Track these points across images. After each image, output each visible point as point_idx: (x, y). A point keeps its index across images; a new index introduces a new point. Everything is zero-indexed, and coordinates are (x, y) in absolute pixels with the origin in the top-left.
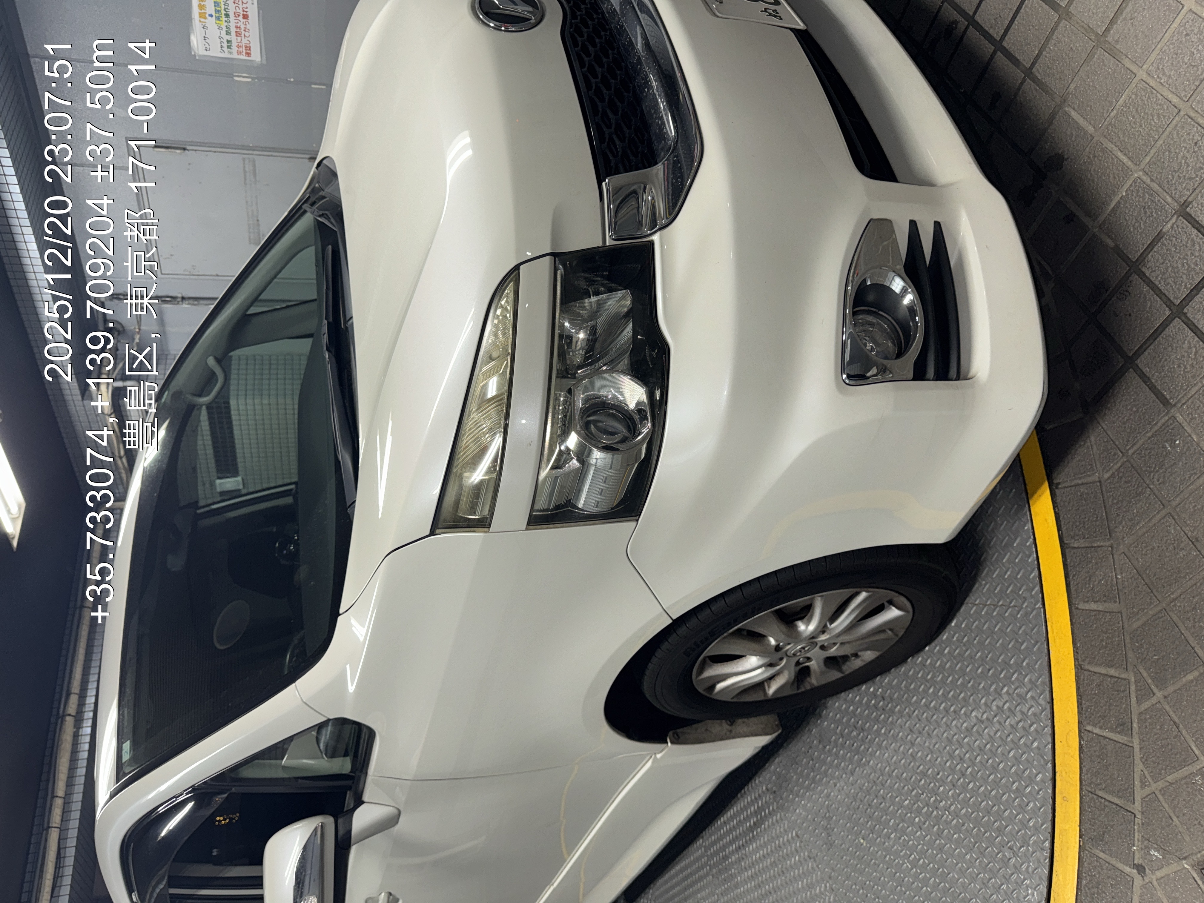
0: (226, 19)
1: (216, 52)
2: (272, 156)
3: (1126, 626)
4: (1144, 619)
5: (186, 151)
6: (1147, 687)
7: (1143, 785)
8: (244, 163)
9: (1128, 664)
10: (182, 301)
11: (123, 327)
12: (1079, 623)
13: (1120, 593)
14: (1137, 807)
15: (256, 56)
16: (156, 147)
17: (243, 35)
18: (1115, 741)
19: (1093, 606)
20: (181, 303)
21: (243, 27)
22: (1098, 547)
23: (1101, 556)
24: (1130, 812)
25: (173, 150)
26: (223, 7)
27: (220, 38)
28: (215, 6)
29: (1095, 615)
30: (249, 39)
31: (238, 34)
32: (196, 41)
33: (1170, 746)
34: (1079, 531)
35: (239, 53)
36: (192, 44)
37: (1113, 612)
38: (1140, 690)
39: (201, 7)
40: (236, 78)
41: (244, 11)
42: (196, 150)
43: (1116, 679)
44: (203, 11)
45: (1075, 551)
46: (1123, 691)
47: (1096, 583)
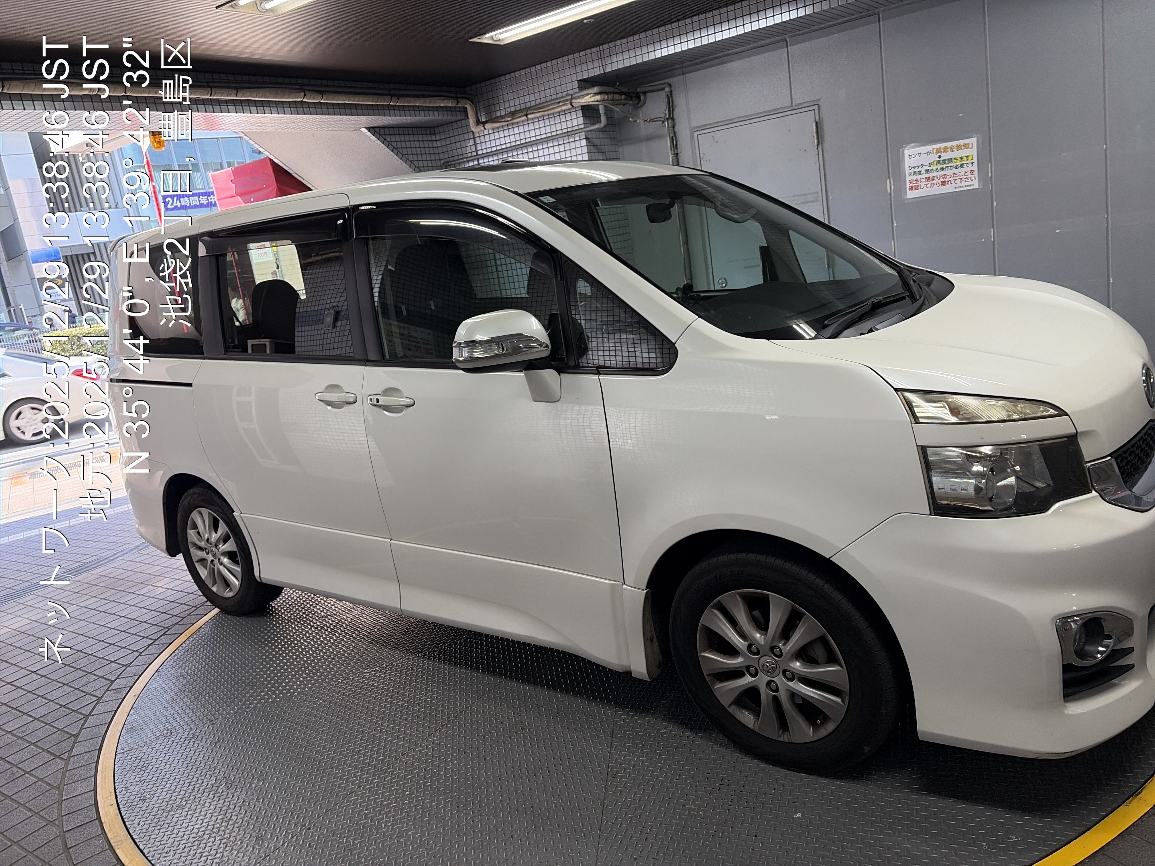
0: (939, 169)
1: (908, 163)
5: (817, 147)
8: (814, 194)
10: (675, 154)
11: (641, 106)
15: (911, 195)
16: (817, 123)
17: (927, 183)
20: (673, 153)
21: (934, 182)
25: (816, 135)
26: (948, 165)
27: (922, 166)
28: (948, 159)
30: (925, 187)
31: (928, 179)
32: (915, 147)
35: (911, 181)
36: (911, 145)
39: (946, 149)
40: (888, 180)
41: (948, 181)
42: (818, 155)
44: (942, 150)
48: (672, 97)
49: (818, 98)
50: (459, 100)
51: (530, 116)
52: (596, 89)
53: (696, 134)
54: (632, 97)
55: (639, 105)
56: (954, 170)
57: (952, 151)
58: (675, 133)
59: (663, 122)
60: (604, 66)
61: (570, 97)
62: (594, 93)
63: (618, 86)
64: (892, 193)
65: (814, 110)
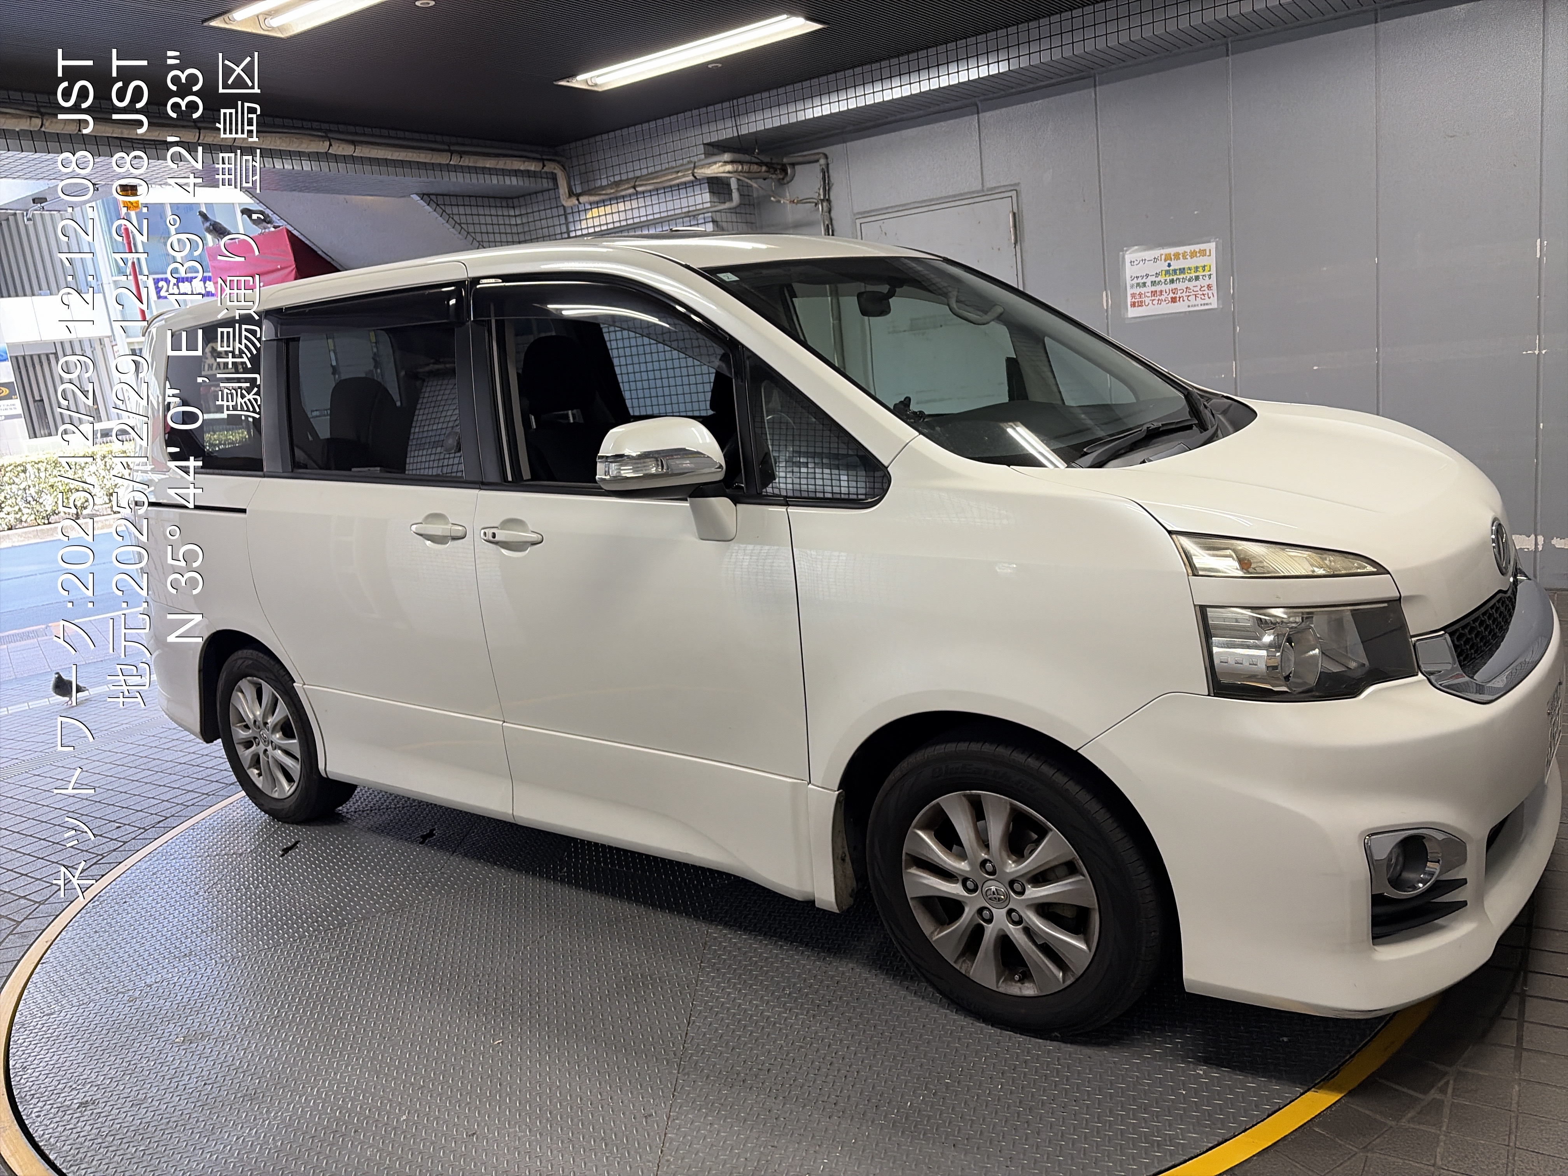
0: (1168, 281)
1: (1129, 271)
5: (1013, 246)
11: (788, 183)
15: (1133, 313)
16: (1014, 214)
17: (1153, 298)
21: (1163, 297)
25: (1013, 231)
26: (1179, 277)
27: (1147, 275)
28: (1180, 269)
30: (1150, 304)
31: (1154, 293)
32: (1138, 252)
35: (1133, 295)
36: (1131, 249)
39: (1177, 256)
40: (1104, 293)
42: (1017, 256)
44: (1173, 257)
48: (828, 172)
49: (1017, 181)
50: (546, 163)
51: (639, 189)
52: (727, 157)
53: (858, 222)
54: (775, 170)
55: (785, 181)
56: (1187, 284)
57: (1185, 258)
58: (831, 220)
59: (816, 204)
60: (739, 127)
61: (693, 165)
62: (725, 162)
63: (758, 154)
64: (1110, 310)
65: (1011, 197)
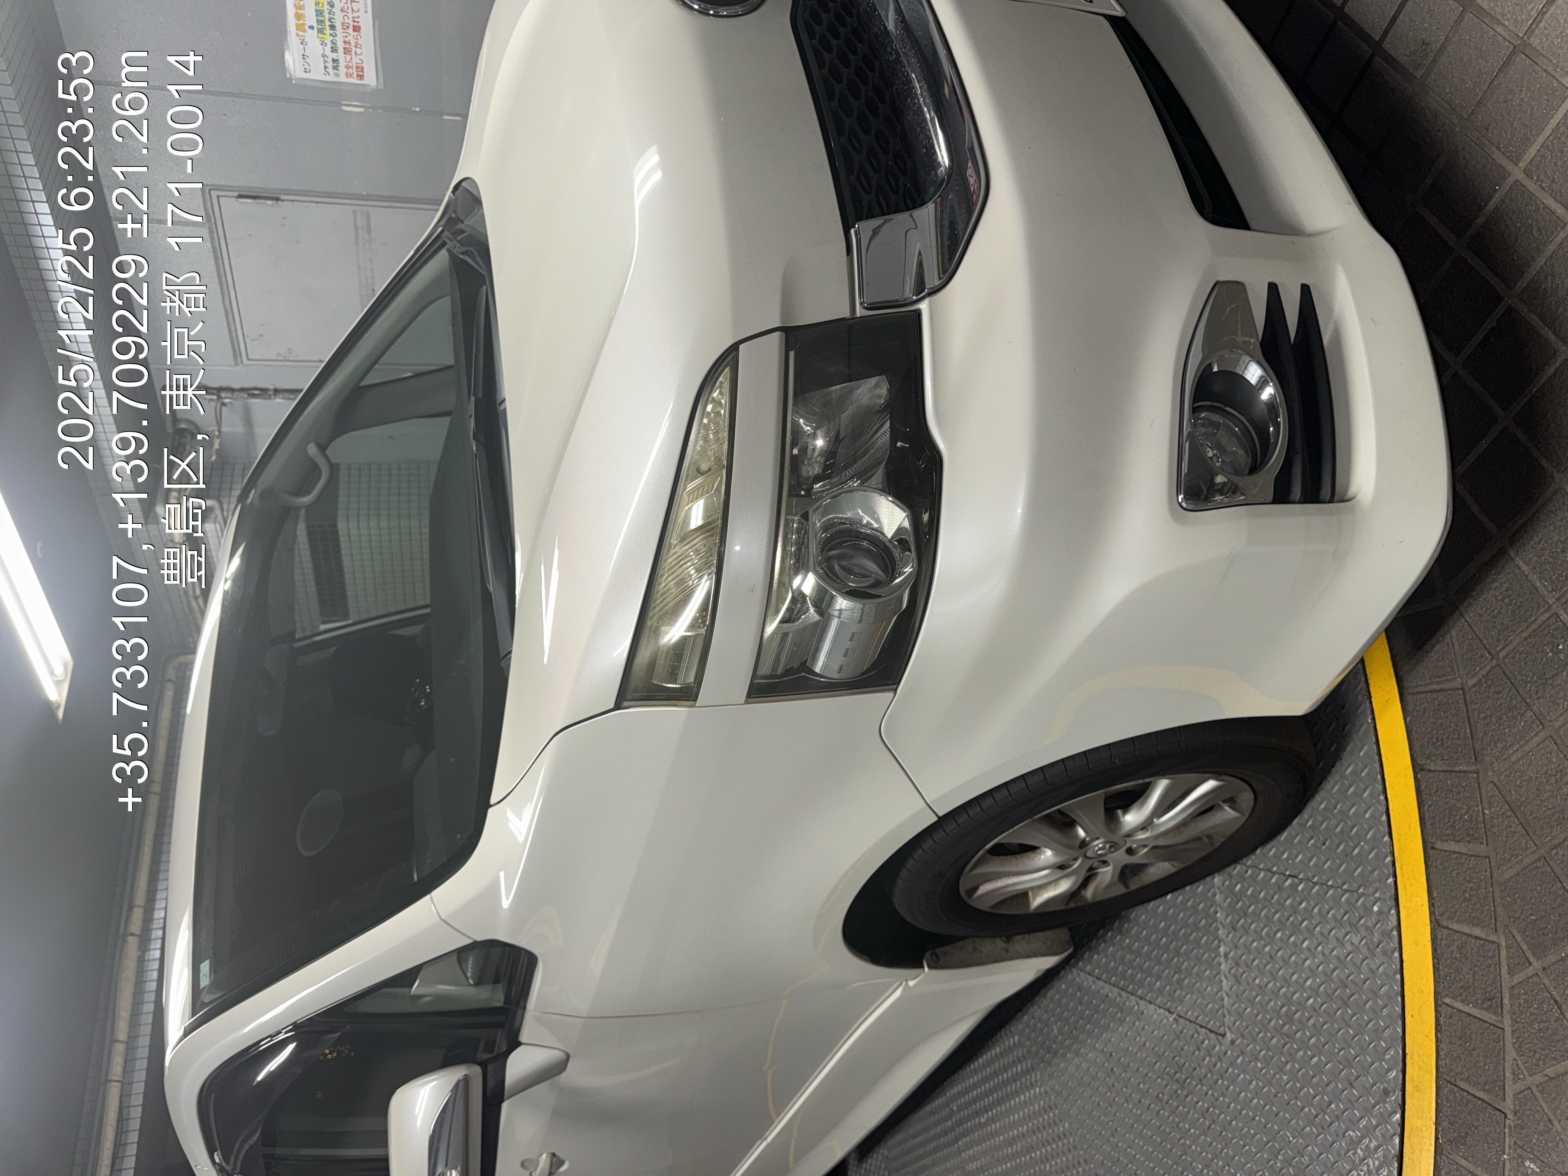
0: (332, 32)
1: (318, 74)
2: (391, 207)
3: (1495, 875)
4: (1518, 868)
5: (280, 202)
6: (1522, 954)
7: (1516, 1079)
8: (355, 218)
9: (1498, 923)
10: (275, 394)
12: (1436, 867)
13: (1488, 834)
14: (1508, 1105)
15: (371, 79)
16: (240, 196)
17: (353, 53)
18: (1480, 1019)
19: (1453, 846)
20: (272, 396)
21: (353, 42)
22: (1460, 772)
23: (1464, 784)
24: (1499, 1110)
25: (263, 201)
26: (327, 16)
27: (324, 56)
28: (317, 15)
29: (1457, 859)
30: (361, 57)
31: (347, 51)
32: (292, 60)
33: (1550, 1032)
34: (1437, 749)
35: (348, 75)
36: (286, 64)
37: (1480, 856)
38: (1511, 957)
39: (298, 16)
40: (344, 108)
41: (354, 21)
42: (292, 201)
43: (1482, 942)
44: (301, 22)
45: (1432, 774)
46: (1491, 957)
47: (1457, 818)
53: (245, 361)
56: (337, 9)
57: (302, 8)
58: (242, 390)
59: (223, 404)
64: (365, 104)
65: (218, 197)
